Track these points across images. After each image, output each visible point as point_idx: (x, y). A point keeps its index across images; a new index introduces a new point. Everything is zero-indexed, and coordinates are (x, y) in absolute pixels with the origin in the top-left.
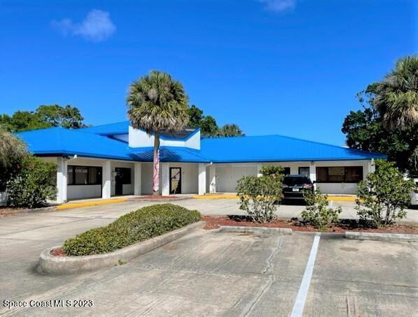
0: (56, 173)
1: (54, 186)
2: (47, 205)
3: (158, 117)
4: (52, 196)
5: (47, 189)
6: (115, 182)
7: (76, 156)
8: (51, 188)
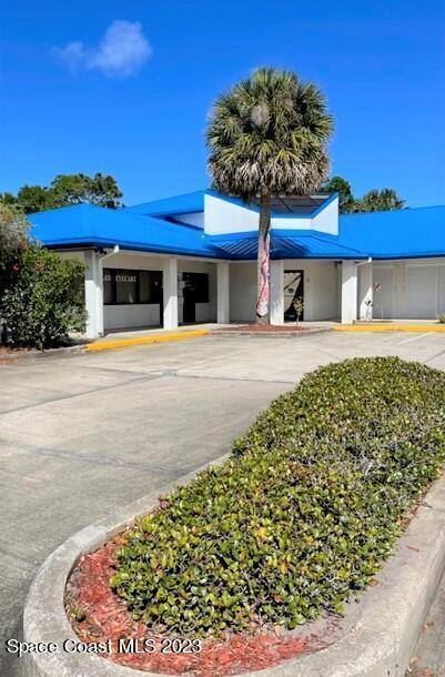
0: (83, 280)
1: (81, 305)
2: (70, 343)
3: (272, 165)
4: (78, 325)
5: (68, 311)
6: (182, 299)
7: (117, 249)
8: (75, 309)
